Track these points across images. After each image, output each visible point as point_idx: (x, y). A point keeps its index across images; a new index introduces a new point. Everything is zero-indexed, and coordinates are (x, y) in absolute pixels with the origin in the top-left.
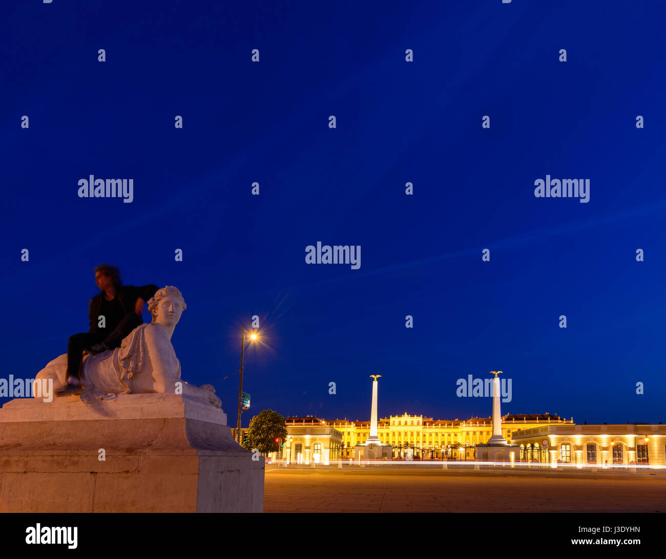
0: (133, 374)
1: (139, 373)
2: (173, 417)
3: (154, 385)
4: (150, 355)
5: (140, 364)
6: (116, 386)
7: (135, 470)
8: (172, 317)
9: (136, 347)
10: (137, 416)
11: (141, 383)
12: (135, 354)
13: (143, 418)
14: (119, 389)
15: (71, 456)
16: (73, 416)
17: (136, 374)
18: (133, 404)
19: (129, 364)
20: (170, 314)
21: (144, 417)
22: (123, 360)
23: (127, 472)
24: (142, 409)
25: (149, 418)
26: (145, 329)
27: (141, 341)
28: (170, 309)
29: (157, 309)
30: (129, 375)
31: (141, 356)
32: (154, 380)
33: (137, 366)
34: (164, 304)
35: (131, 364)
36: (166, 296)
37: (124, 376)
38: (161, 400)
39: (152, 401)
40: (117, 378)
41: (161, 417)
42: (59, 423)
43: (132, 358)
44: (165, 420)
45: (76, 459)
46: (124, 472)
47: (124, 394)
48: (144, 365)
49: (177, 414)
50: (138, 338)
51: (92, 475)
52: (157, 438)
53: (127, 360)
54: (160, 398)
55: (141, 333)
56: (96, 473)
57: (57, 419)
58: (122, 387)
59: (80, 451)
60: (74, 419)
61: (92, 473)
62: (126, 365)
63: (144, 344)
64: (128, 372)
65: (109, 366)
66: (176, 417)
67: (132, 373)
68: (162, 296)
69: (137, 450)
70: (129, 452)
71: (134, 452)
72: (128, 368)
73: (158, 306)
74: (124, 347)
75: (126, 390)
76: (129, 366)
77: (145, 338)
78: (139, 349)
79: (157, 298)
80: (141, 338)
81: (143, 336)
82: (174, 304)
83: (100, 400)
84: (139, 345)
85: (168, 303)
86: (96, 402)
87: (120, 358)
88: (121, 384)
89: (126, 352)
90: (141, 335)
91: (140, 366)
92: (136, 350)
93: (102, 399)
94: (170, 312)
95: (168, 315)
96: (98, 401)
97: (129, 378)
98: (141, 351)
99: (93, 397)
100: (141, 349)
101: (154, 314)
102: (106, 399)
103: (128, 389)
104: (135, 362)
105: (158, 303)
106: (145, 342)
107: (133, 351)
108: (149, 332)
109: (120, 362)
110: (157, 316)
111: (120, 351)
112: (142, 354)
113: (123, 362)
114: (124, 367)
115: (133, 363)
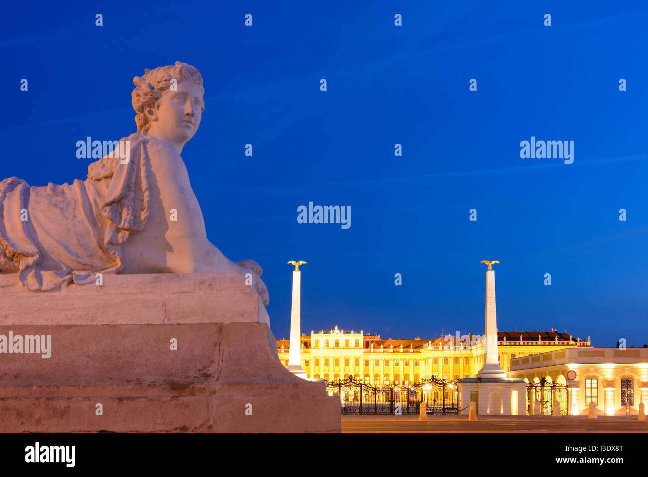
0: (130, 235)
1: (139, 232)
3: (167, 258)
5: (143, 215)
6: (91, 256)
8: (188, 124)
9: (133, 181)
10: (155, 318)
11: (143, 252)
12: (132, 194)
13: (166, 322)
14: (96, 262)
15: (48, 399)
18: (142, 293)
19: (121, 214)
21: (169, 320)
22: (110, 204)
24: (164, 304)
25: (182, 322)
26: (148, 145)
27: (143, 169)
28: (188, 108)
29: (158, 107)
30: (120, 235)
31: (146, 200)
32: (170, 248)
33: (136, 217)
34: (173, 98)
35: (126, 215)
36: (181, 80)
37: (112, 238)
38: (204, 287)
39: (186, 289)
41: (206, 321)
43: (126, 201)
44: (221, 328)
45: (62, 404)
48: (149, 217)
49: (243, 316)
50: (136, 162)
52: (213, 362)
53: (116, 204)
54: (201, 283)
55: (142, 152)
59: (61, 388)
62: (116, 216)
63: (150, 176)
64: (118, 230)
65: (75, 216)
66: (241, 320)
67: (127, 233)
69: (192, 386)
70: (175, 389)
71: (187, 390)
72: (120, 222)
73: (159, 101)
74: (99, 180)
75: (113, 266)
76: (121, 218)
77: (151, 163)
78: (138, 184)
79: (161, 85)
80: (142, 162)
81: (147, 158)
82: (193, 99)
83: (65, 284)
84: (138, 177)
85: (183, 96)
86: (58, 288)
87: (95, 200)
88: (100, 253)
89: (113, 189)
90: (142, 156)
91: (142, 217)
92: (132, 186)
93: (71, 282)
94: (188, 114)
95: (184, 120)
96: (62, 286)
97: (120, 241)
98: (143, 189)
99: (49, 278)
100: (144, 184)
101: (148, 115)
102: (80, 282)
103: (119, 264)
104: (134, 209)
105: (161, 96)
106: (152, 171)
107: (127, 187)
108: (158, 151)
109: (103, 207)
110: (156, 120)
111: (92, 188)
112: (146, 194)
113: (108, 208)
114: (111, 220)
115: (130, 212)
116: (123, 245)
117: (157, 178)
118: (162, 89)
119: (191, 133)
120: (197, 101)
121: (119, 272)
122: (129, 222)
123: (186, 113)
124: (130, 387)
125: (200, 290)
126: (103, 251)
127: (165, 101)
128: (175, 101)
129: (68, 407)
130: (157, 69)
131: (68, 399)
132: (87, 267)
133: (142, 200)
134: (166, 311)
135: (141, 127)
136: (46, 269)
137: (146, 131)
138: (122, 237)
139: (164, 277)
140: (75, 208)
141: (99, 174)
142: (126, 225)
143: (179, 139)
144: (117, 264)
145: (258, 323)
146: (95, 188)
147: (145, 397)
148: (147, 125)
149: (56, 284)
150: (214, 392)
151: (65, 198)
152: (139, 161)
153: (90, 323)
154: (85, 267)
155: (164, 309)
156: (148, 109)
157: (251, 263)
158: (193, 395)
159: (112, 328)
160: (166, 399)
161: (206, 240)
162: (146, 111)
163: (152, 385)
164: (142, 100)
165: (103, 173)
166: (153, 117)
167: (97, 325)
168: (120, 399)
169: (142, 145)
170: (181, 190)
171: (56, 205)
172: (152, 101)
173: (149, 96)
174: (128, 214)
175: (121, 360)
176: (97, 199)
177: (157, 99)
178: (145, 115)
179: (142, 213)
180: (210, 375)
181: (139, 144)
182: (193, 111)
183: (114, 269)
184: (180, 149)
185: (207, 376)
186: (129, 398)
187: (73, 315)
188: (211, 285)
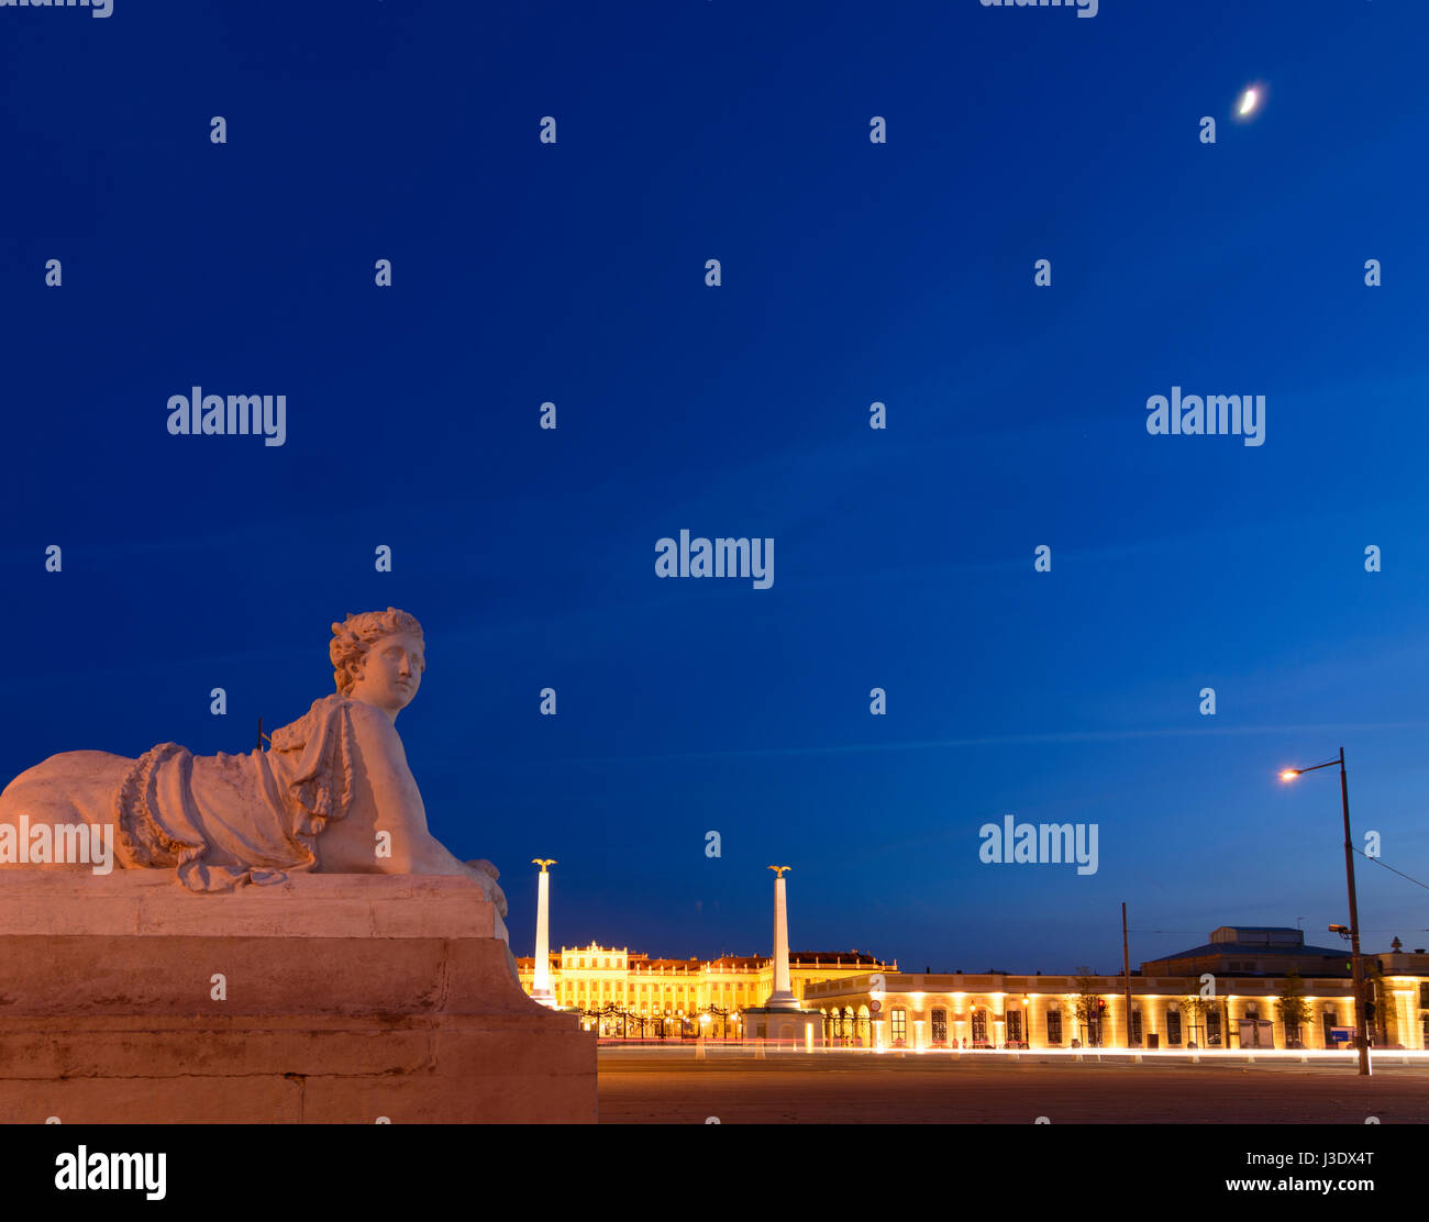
0: (327, 823)
1: (339, 820)
2: (463, 936)
4: (368, 777)
5: (345, 799)
6: (274, 849)
7: (420, 1068)
8: (404, 686)
9: (332, 755)
10: (361, 929)
11: (342, 845)
12: (329, 771)
13: (375, 935)
14: (283, 857)
15: (216, 1032)
16: (159, 925)
17: (331, 820)
18: (343, 898)
19: (315, 796)
20: (402, 678)
21: (379, 932)
22: (300, 783)
23: (398, 1071)
24: (373, 913)
25: (395, 936)
26: (351, 710)
27: (344, 740)
28: (403, 666)
29: (365, 662)
30: (313, 824)
31: (348, 779)
32: (379, 841)
33: (334, 801)
34: (384, 653)
35: (322, 797)
36: (395, 632)
37: (303, 826)
38: (424, 892)
39: (401, 894)
40: (277, 831)
41: (427, 935)
42: (115, 943)
43: (321, 780)
44: (446, 944)
45: (236, 1039)
46: (387, 1072)
47: (301, 871)
48: (351, 802)
49: (474, 929)
50: (335, 731)
51: (290, 1082)
52: (436, 987)
53: (309, 783)
54: (420, 888)
55: (343, 719)
56: (303, 1076)
57: (105, 929)
58: (289, 853)
59: (234, 1019)
60: (163, 932)
61: (288, 1075)
62: (308, 799)
63: (354, 749)
64: (311, 816)
65: (254, 797)
66: (471, 935)
67: (323, 820)
68: (382, 631)
69: (408, 1017)
70: (386, 1021)
71: (401, 1023)
72: (314, 808)
73: (366, 655)
74: (286, 751)
75: (304, 863)
76: (316, 801)
77: (356, 733)
78: (337, 758)
79: (368, 636)
80: (343, 731)
81: (350, 726)
82: (410, 655)
83: (240, 883)
84: (338, 749)
85: (398, 651)
86: (230, 888)
87: (281, 778)
88: (287, 846)
89: (306, 764)
90: (344, 724)
91: (344, 801)
92: (330, 761)
93: (248, 881)
94: (403, 674)
95: (397, 681)
96: (237, 886)
97: (314, 832)
98: (345, 766)
99: (217, 875)
100: (346, 759)
101: (352, 674)
102: (261, 882)
103: (313, 860)
104: (332, 791)
105: (368, 648)
106: (356, 744)
107: (323, 762)
108: (364, 719)
109: (291, 787)
110: (362, 679)
111: (276, 761)
112: (350, 771)
113: (298, 789)
114: (302, 803)
115: (327, 794)
116: (319, 835)
117: (363, 752)
118: (370, 641)
119: (407, 698)
120: (414, 658)
121: (312, 871)
122: (326, 807)
123: (401, 672)
124: (327, 1018)
125: (419, 895)
126: (292, 843)
127: (374, 654)
128: (387, 656)
129: (244, 1043)
130: (362, 615)
131: (244, 1032)
132: (270, 863)
133: (345, 780)
134: (374, 922)
135: (342, 688)
136: (215, 864)
137: (349, 692)
138: (316, 825)
139: (372, 878)
140: (253, 786)
141: (287, 744)
142: (322, 811)
143: (393, 704)
144: (309, 861)
145: (493, 938)
146: (280, 762)
147: (347, 1031)
148: (350, 685)
149: (227, 884)
150: (437, 1025)
151: (241, 773)
152: (339, 729)
153: (273, 935)
154: (267, 863)
155: (372, 919)
156: (351, 664)
157: (485, 863)
158: (410, 1028)
159: (302, 942)
160: (374, 1033)
161: (427, 832)
162: (349, 667)
163: (356, 1015)
164: (343, 652)
165: (292, 743)
166: (358, 675)
167: (283, 938)
168: (314, 1033)
169: (343, 710)
170: (395, 769)
171: (228, 782)
172: (357, 655)
173: (352, 649)
174: (324, 796)
175: (315, 984)
176: (284, 776)
177: (363, 652)
178: (347, 671)
179: (344, 795)
180: (432, 1003)
181: (340, 707)
182: (409, 670)
183: (307, 865)
184: (393, 716)
185: (428, 1005)
186: (325, 1032)
187: (250, 924)
188: (432, 890)
